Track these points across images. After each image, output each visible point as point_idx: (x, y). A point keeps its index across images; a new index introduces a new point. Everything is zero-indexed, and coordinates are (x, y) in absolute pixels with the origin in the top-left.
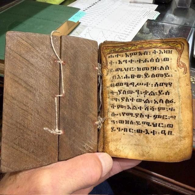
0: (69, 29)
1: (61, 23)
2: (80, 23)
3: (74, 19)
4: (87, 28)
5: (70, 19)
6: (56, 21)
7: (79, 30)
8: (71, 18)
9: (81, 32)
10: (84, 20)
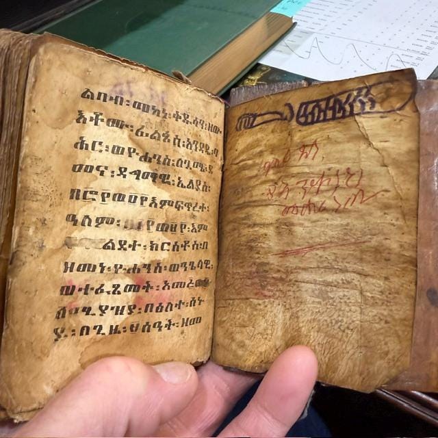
0: (269, 37)
1: (253, 17)
2: (295, 24)
3: (286, 9)
4: (312, 37)
5: (275, 8)
6: (240, 13)
7: (292, 41)
8: (278, 6)
9: (298, 46)
10: (303, 18)
